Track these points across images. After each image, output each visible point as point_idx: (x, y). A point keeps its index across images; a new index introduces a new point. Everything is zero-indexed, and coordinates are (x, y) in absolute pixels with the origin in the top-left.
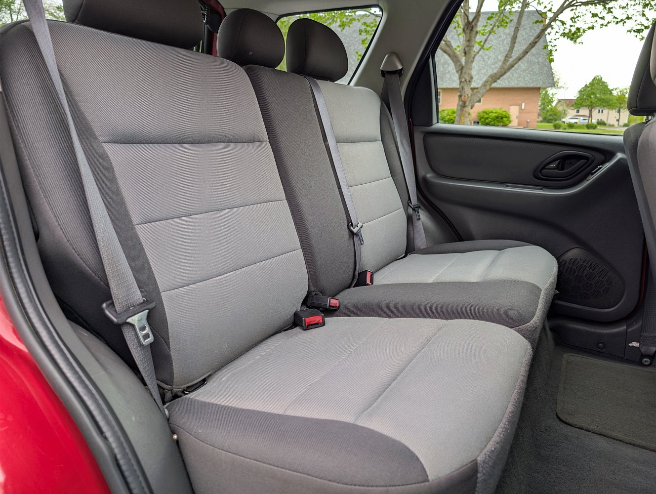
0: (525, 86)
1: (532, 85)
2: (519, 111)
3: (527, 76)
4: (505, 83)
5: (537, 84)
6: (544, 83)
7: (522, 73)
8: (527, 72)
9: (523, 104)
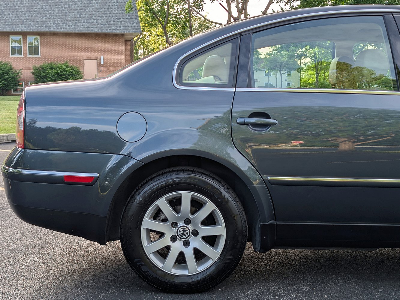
0: (99, 31)
1: (109, 31)
2: (98, 67)
3: (102, 17)
4: (69, 26)
5: (116, 29)
6: (125, 28)
7: (94, 12)
8: (101, 11)
9: (102, 57)
